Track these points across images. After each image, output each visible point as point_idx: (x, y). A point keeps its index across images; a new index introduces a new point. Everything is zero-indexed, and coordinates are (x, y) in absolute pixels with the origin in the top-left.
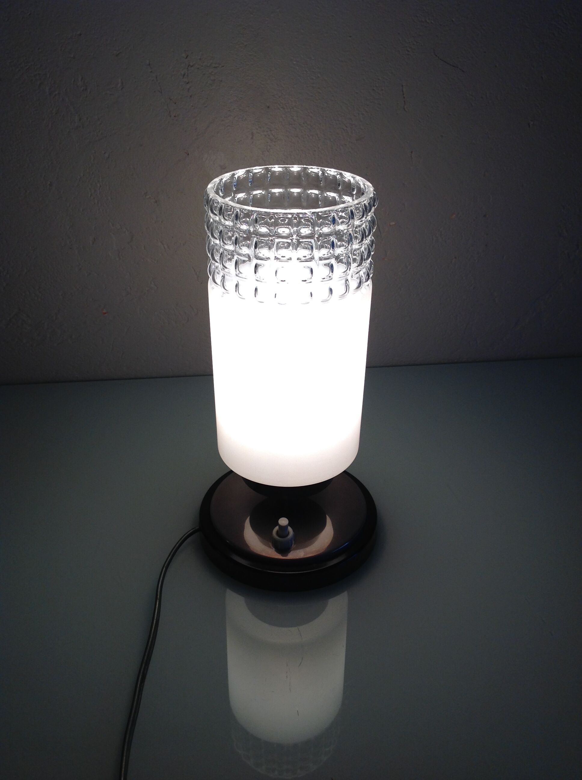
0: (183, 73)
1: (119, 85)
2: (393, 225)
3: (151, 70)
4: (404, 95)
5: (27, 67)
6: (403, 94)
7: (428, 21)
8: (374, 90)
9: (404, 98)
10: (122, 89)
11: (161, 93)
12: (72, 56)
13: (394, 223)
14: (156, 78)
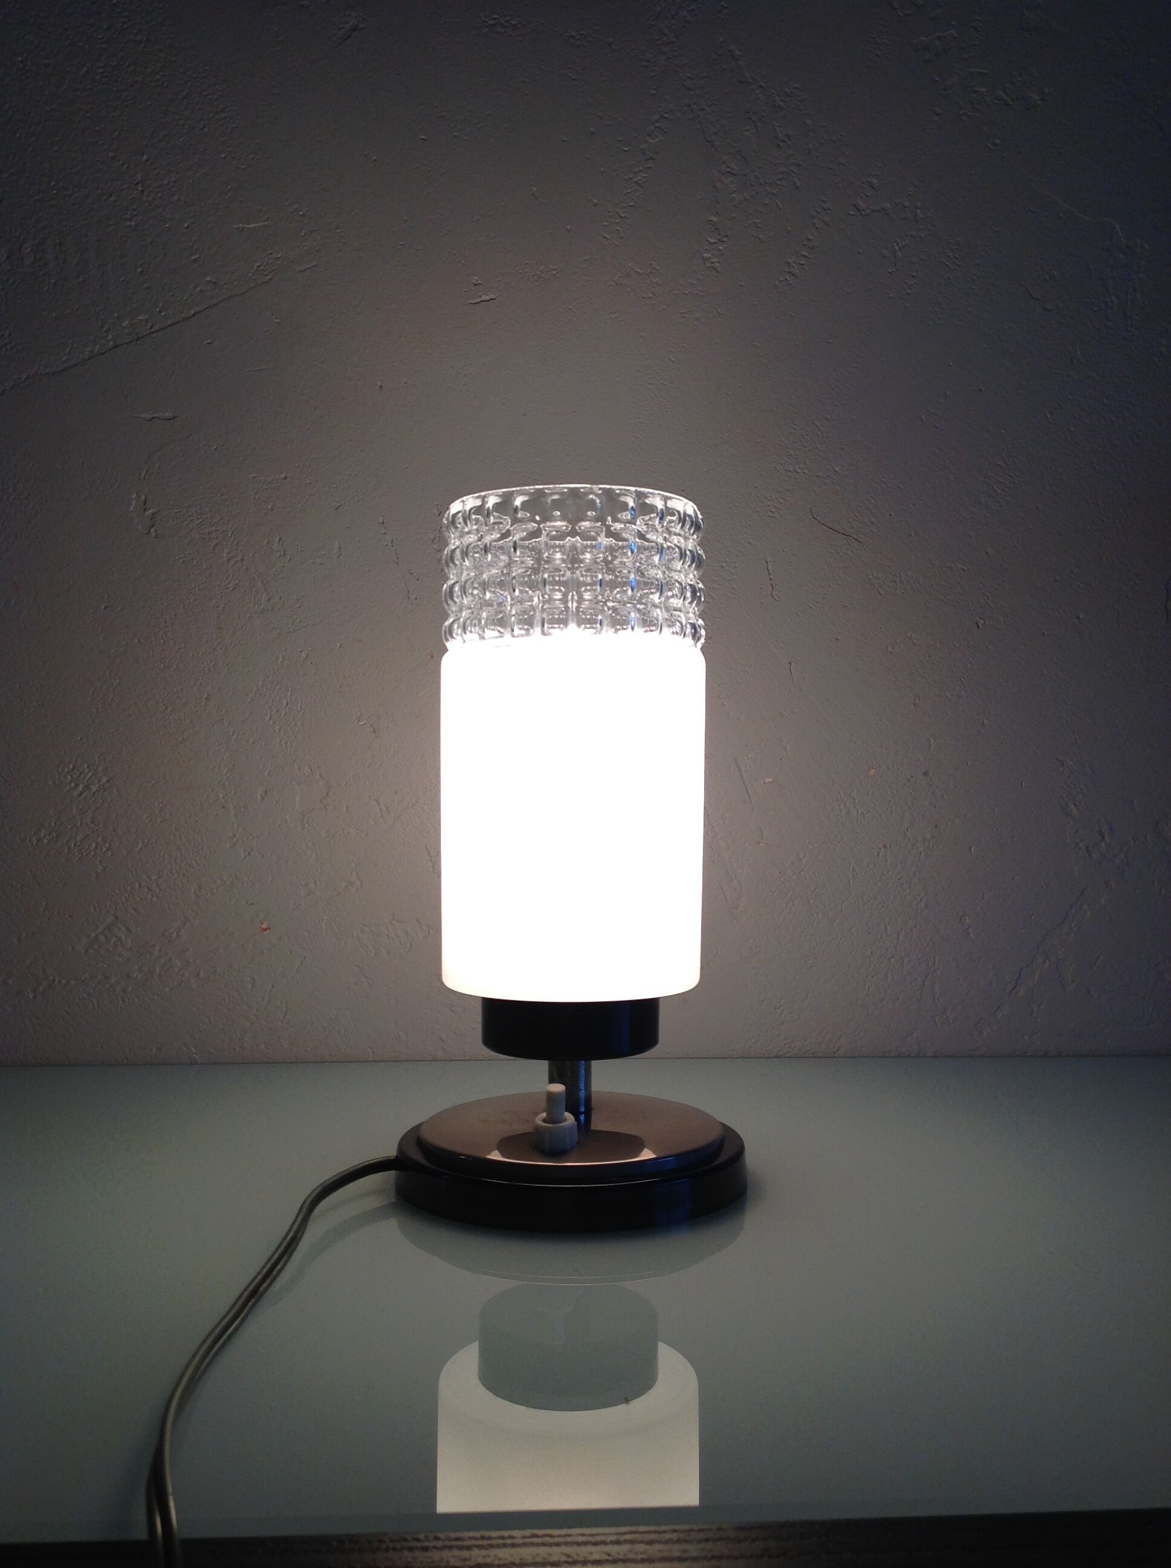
0: (432, 537)
1: (336, 550)
2: (769, 782)
3: (384, 532)
4: (771, 576)
5: (201, 520)
6: (769, 574)
7: (799, 470)
8: (722, 567)
9: (771, 579)
10: (339, 556)
11: (398, 564)
12: (270, 507)
13: (771, 780)
14: (392, 542)
